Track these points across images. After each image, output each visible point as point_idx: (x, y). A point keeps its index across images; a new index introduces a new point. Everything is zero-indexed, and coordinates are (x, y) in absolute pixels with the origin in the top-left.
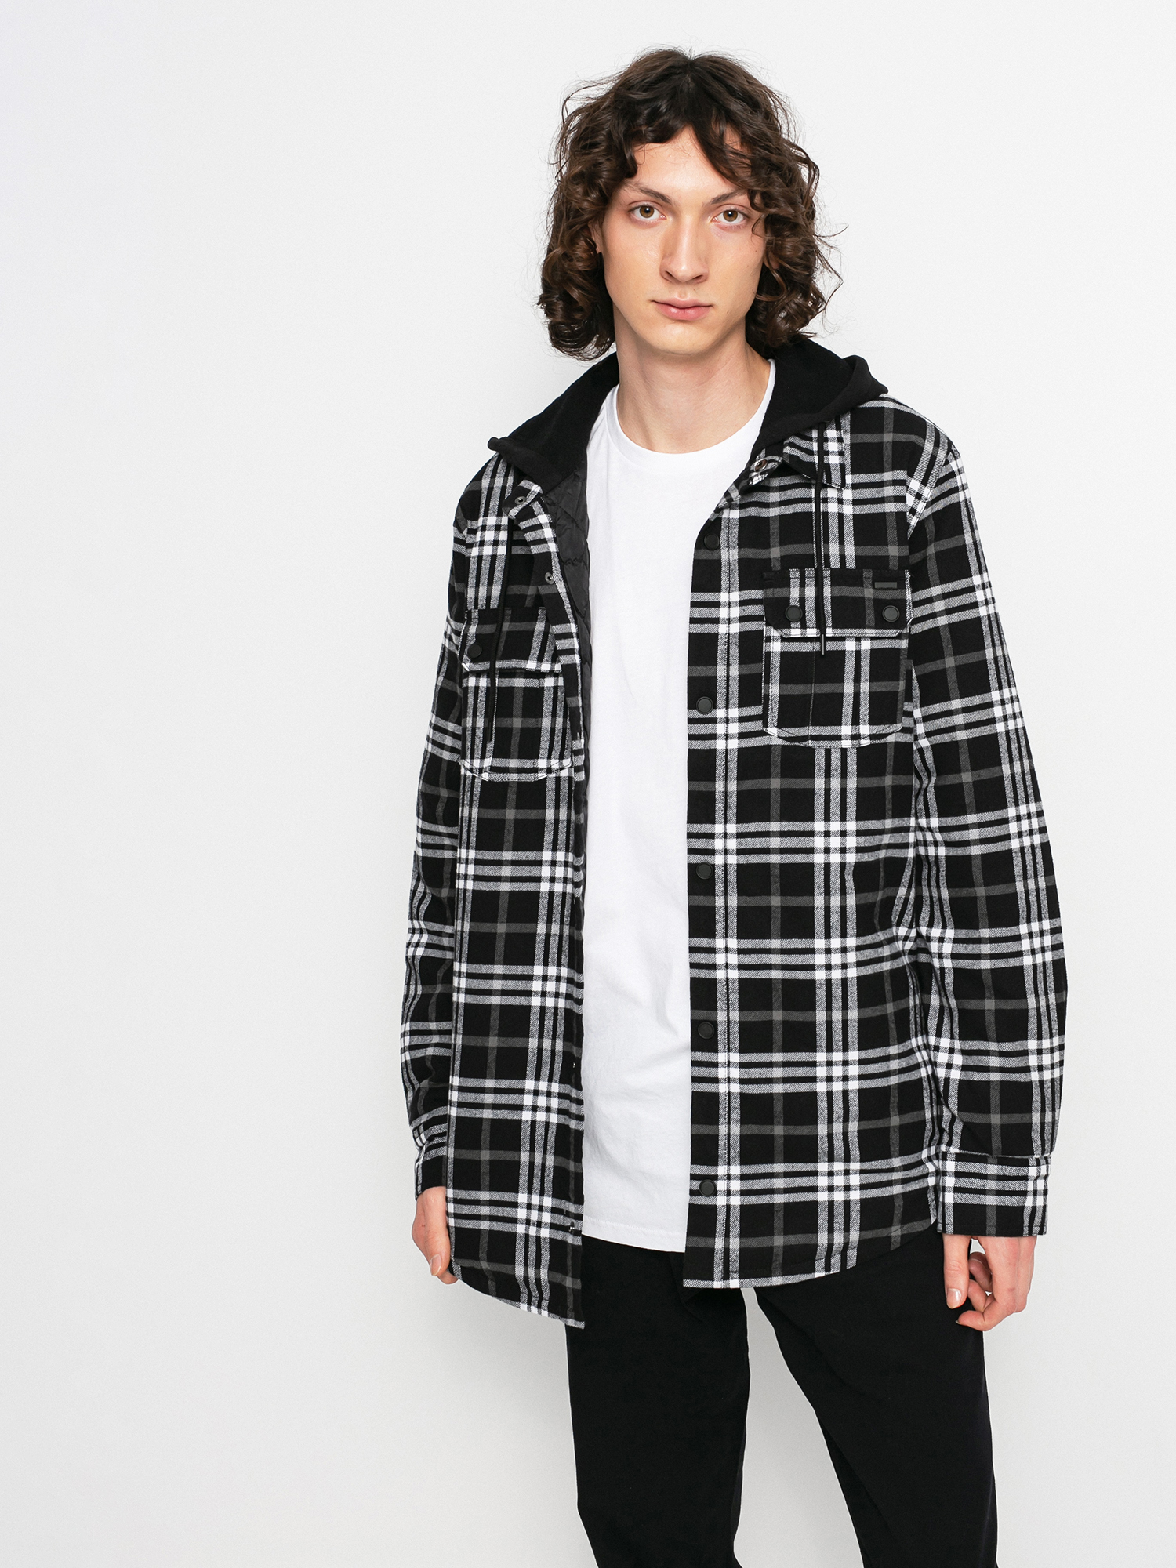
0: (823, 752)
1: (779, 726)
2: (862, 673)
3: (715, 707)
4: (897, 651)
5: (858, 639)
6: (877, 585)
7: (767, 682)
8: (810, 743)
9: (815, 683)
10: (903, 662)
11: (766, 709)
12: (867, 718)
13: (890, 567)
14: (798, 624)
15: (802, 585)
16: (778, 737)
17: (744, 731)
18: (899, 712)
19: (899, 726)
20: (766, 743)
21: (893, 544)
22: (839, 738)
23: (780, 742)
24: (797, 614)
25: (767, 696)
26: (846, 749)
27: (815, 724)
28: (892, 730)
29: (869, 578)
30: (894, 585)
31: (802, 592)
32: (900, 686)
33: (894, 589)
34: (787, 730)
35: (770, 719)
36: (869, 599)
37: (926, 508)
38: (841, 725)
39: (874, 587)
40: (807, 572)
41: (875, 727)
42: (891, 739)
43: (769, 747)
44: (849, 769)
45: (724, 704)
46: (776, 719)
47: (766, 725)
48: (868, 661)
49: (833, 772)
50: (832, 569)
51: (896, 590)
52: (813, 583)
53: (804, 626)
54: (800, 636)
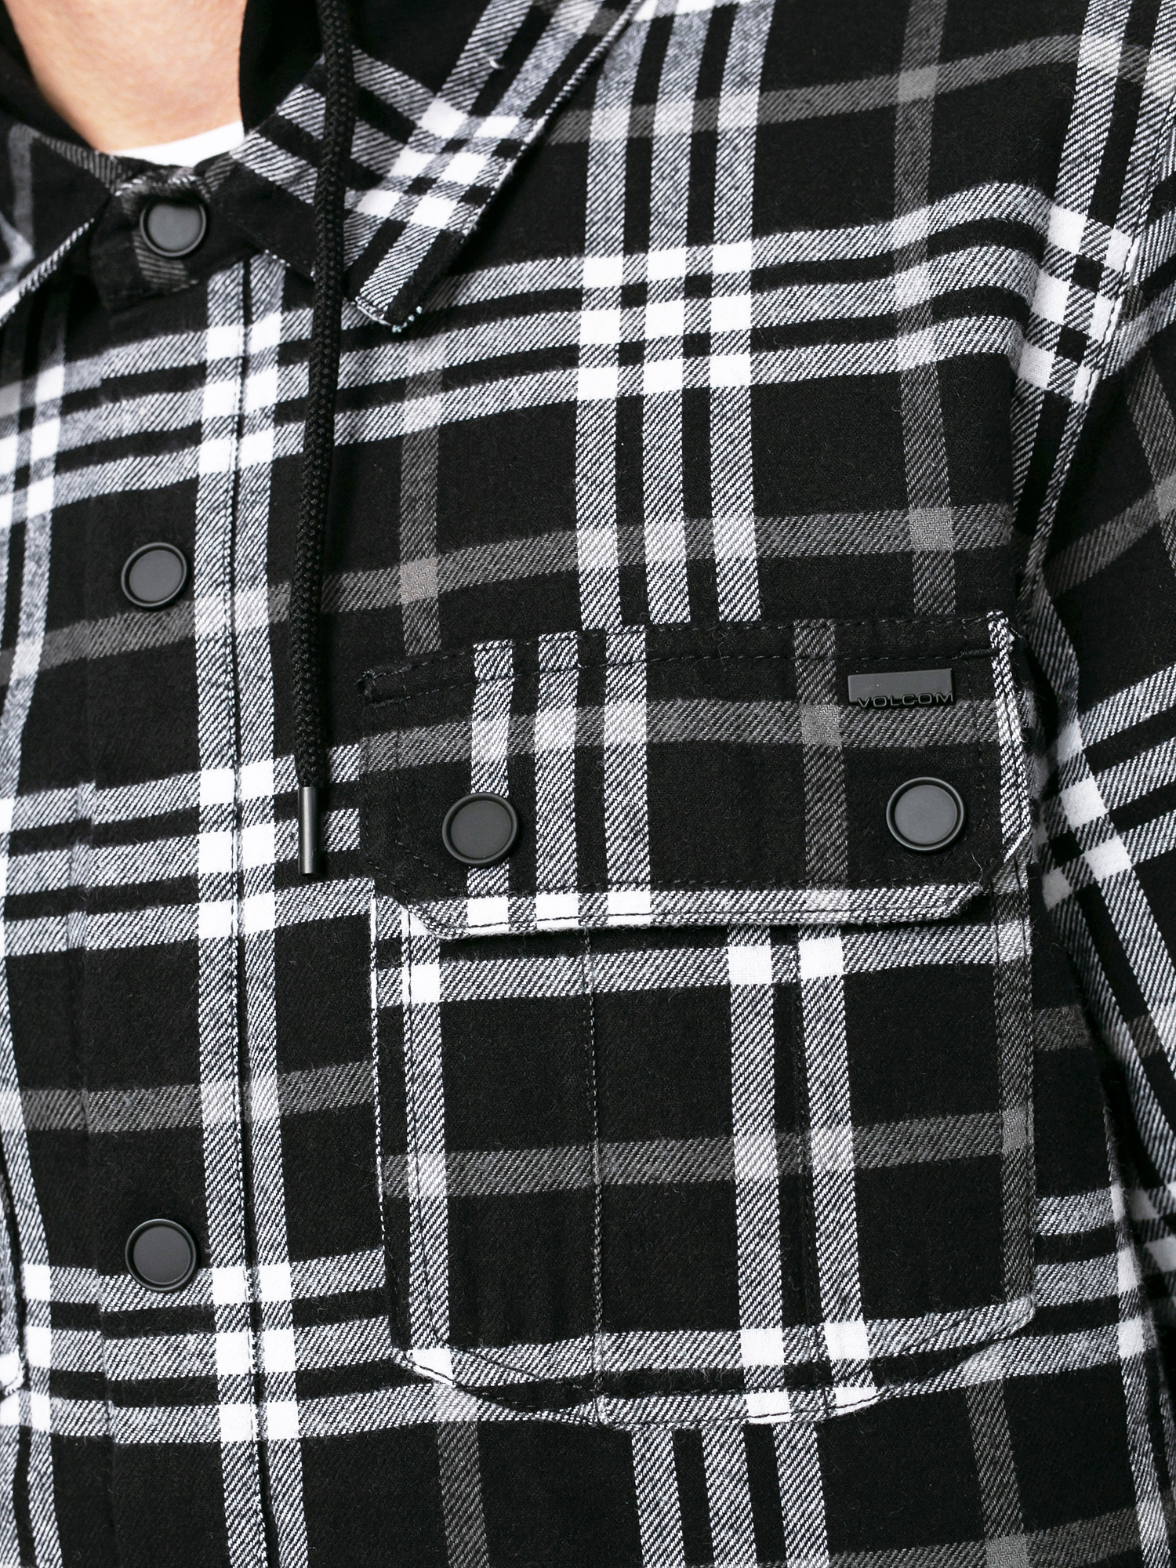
0: (665, 1447)
1: (461, 1339)
2: (814, 1089)
3: (203, 1260)
4: (983, 976)
5: (785, 935)
6: (861, 686)
7: (397, 1145)
8: (601, 1410)
9: (605, 1137)
10: (1009, 1022)
11: (397, 1266)
12: (853, 1287)
13: (919, 603)
14: (500, 876)
15: (525, 703)
16: (460, 1387)
17: (320, 1362)
18: (1011, 1250)
19: (1019, 1310)
20: (411, 1418)
21: (931, 498)
22: (733, 1382)
23: (465, 1410)
24: (499, 831)
25: (399, 1207)
26: (769, 1428)
27: (619, 1324)
28: (981, 1333)
29: (821, 658)
30: (937, 681)
31: (521, 734)
32: (1006, 1132)
33: (937, 703)
34: (494, 1353)
35: (417, 1307)
36: (822, 752)
37: (1126, 315)
38: (736, 1327)
39: (843, 699)
40: (544, 650)
41: (893, 1325)
42: (981, 1370)
43: (424, 1434)
44: (792, 1517)
45: (237, 1247)
46: (442, 1308)
47: (402, 1337)
48: (840, 1030)
49: (720, 1536)
50: (653, 631)
51: (950, 703)
52: (570, 692)
53: (523, 884)
54: (504, 929)
